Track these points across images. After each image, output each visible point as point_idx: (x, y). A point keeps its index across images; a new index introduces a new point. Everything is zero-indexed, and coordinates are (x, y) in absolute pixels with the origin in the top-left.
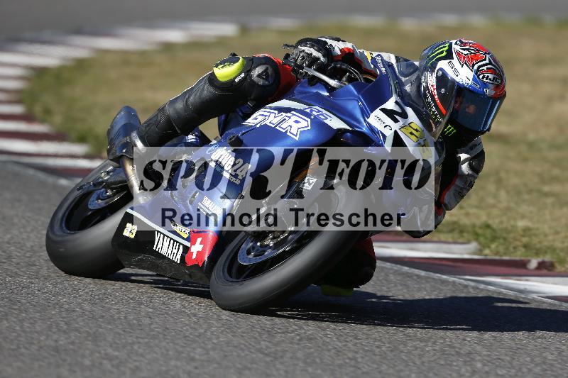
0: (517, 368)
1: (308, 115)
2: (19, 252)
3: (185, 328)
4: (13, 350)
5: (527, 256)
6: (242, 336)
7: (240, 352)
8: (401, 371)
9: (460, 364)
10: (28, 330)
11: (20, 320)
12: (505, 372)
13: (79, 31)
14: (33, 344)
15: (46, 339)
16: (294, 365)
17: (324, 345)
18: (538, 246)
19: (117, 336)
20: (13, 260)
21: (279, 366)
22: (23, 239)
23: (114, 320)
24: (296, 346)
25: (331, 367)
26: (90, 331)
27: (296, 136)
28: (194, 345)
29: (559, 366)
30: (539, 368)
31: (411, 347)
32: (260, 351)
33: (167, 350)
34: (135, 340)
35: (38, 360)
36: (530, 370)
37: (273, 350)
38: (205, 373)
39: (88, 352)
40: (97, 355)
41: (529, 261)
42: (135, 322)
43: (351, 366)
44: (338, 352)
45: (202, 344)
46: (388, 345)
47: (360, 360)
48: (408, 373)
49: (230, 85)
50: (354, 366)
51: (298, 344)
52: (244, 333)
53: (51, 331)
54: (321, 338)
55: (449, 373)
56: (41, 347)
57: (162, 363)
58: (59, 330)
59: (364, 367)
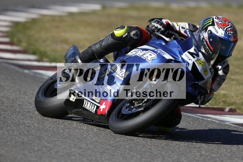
0: (220, 154)
1: (156, 52)
2: (7, 101)
3: (78, 135)
4: (5, 143)
5: (225, 106)
6: (102, 138)
7: (101, 145)
8: (171, 154)
9: (196, 151)
10: (11, 134)
11: (7, 130)
12: (215, 155)
13: (33, 7)
14: (13, 140)
15: (19, 138)
16: (125, 151)
17: (137, 143)
18: (229, 102)
19: (49, 137)
20: (5, 104)
21: (118, 152)
22: (9, 95)
23: (48, 131)
24: (126, 143)
25: (141, 152)
26: (37, 135)
27: (150, 61)
28: (82, 142)
29: (238, 153)
30: (229, 154)
31: (174, 144)
32: (110, 145)
33: (70, 144)
34: (57, 139)
35: (15, 147)
36: (225, 155)
37: (116, 144)
38: (86, 154)
39: (36, 144)
40: (40, 145)
41: (225, 108)
42: (56, 132)
43: (149, 152)
44: (143, 146)
45: (85, 142)
46: (165, 143)
47: (153, 149)
48: (173, 155)
49: (121, 38)
50: (150, 152)
51: (127, 142)
52: (103, 137)
53: (20, 135)
54: (136, 140)
55: (191, 155)
56: (16, 142)
57: (68, 149)
58: (24, 135)
59: (154, 152)
